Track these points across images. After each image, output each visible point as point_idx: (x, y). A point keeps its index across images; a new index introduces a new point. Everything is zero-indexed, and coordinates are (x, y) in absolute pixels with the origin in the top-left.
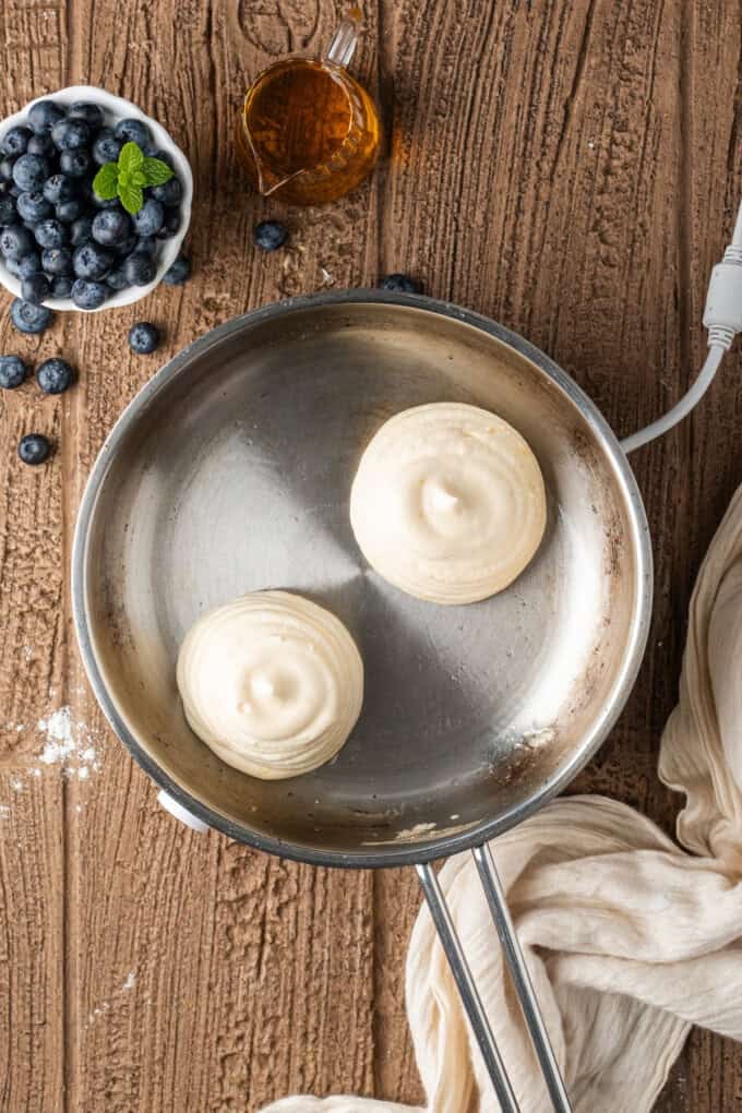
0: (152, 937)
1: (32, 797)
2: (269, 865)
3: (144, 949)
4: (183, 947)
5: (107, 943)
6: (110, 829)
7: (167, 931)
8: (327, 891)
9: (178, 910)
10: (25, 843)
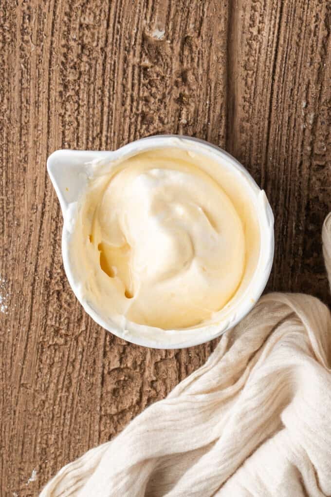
0: (50, 442)
2: (142, 386)
3: (44, 451)
5: (15, 447)
6: (16, 358)
9: (71, 421)
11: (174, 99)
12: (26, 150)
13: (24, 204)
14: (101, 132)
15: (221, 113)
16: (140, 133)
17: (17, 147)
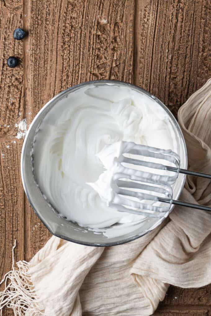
1: (13, 151)
10: (11, 167)
11: (111, 49)
12: (46, 71)
13: (45, 94)
14: (79, 63)
15: (131, 54)
16: (96, 63)
17: (43, 69)
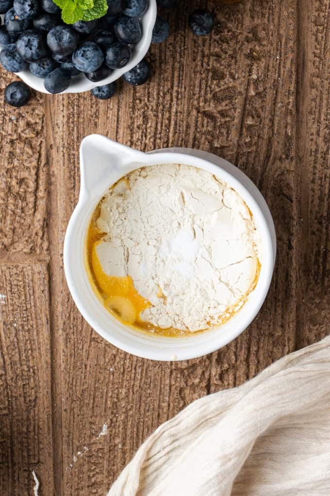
0: (121, 397)
1: (24, 287)
3: (115, 405)
4: (146, 404)
5: (86, 401)
7: (133, 391)
8: (258, 362)
9: (142, 375)
10: (20, 323)
11: (245, 54)
14: (172, 87)
15: (291, 68)
16: (210, 88)
17: (88, 102)
